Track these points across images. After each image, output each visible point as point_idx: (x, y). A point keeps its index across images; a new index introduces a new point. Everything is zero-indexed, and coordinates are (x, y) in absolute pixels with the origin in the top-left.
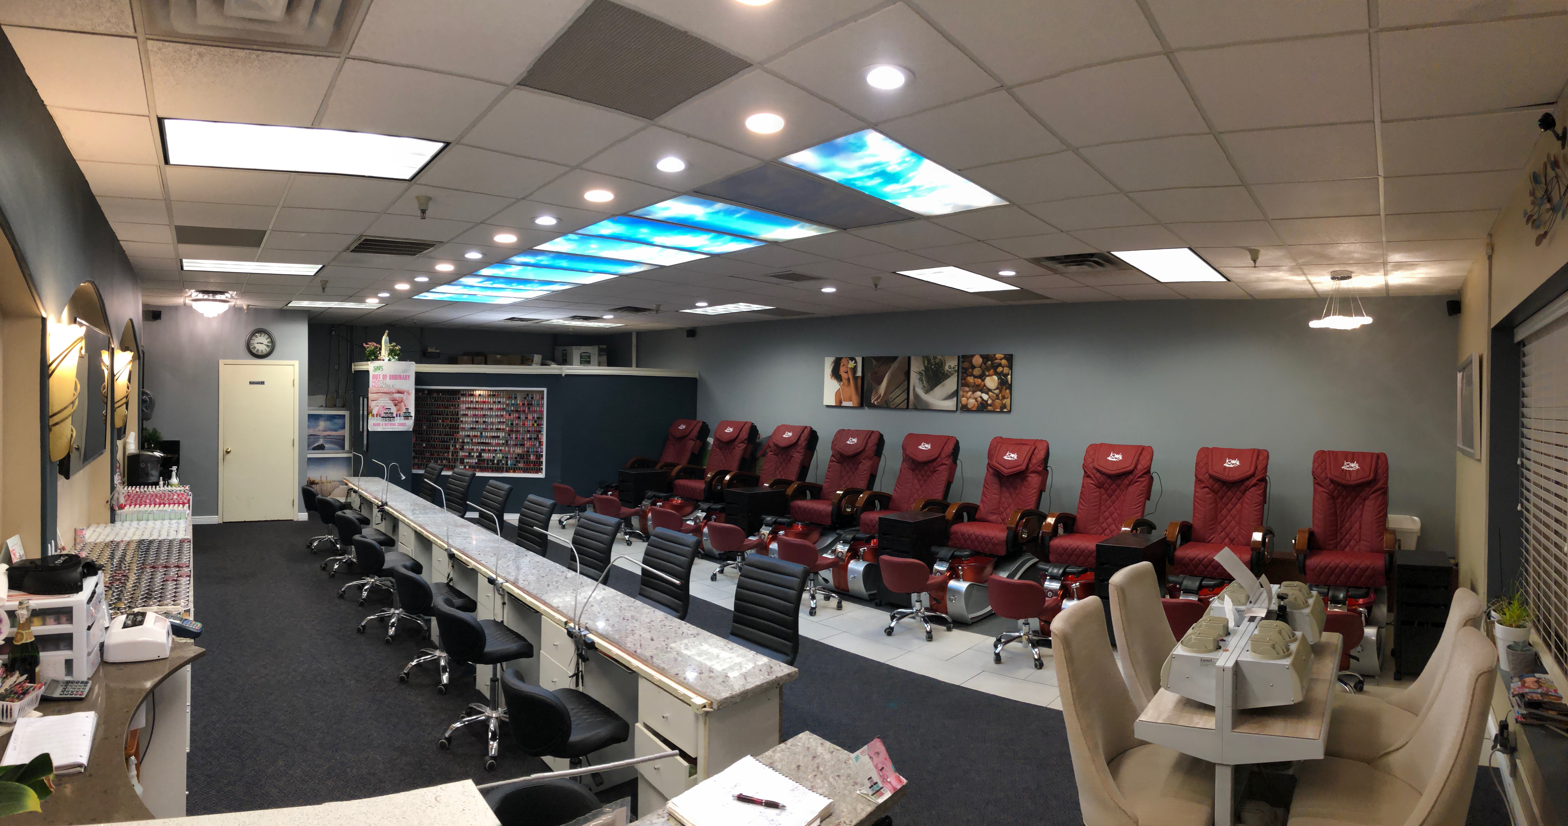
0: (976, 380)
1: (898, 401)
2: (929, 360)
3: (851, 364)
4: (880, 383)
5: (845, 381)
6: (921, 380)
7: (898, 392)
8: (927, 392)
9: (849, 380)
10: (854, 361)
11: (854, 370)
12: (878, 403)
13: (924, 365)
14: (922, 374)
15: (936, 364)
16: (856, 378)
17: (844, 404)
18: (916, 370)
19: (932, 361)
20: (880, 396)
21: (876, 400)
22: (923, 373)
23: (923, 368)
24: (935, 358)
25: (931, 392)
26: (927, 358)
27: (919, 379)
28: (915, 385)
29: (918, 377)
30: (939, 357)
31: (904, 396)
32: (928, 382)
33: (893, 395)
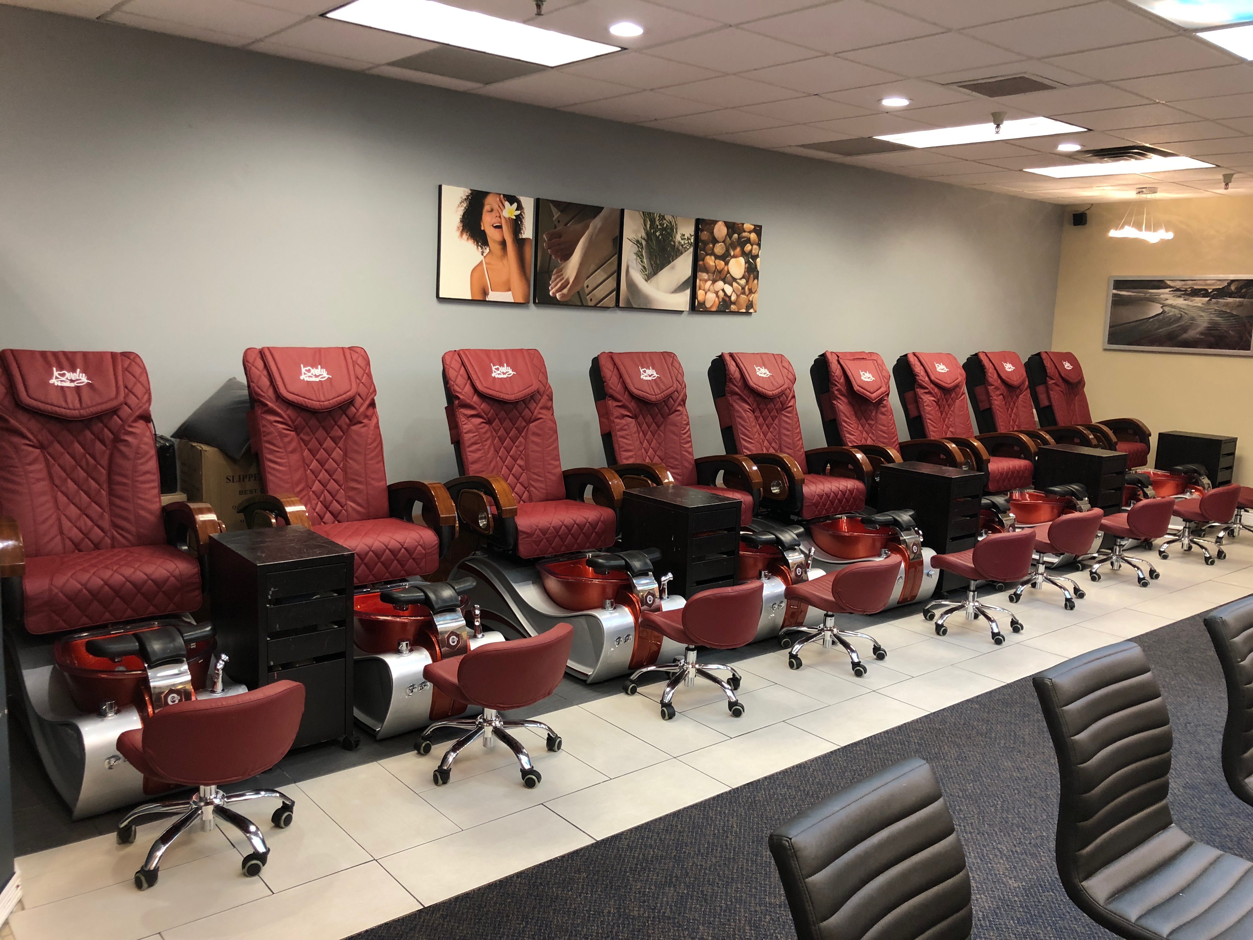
0: (717, 261)
1: (600, 293)
2: (653, 221)
3: (510, 211)
4: (567, 256)
5: (495, 247)
6: (639, 255)
7: (600, 275)
8: (648, 278)
9: (503, 243)
10: (515, 205)
11: (517, 224)
12: (563, 296)
13: (645, 229)
14: (641, 244)
15: (664, 229)
16: (520, 243)
17: (493, 296)
18: (632, 236)
19: (657, 223)
20: (567, 282)
21: (558, 291)
22: (644, 243)
23: (644, 235)
24: (662, 218)
25: (654, 279)
26: (648, 216)
27: (636, 254)
28: (630, 263)
29: (635, 249)
30: (668, 217)
31: (611, 284)
32: (650, 258)
33: (591, 282)
